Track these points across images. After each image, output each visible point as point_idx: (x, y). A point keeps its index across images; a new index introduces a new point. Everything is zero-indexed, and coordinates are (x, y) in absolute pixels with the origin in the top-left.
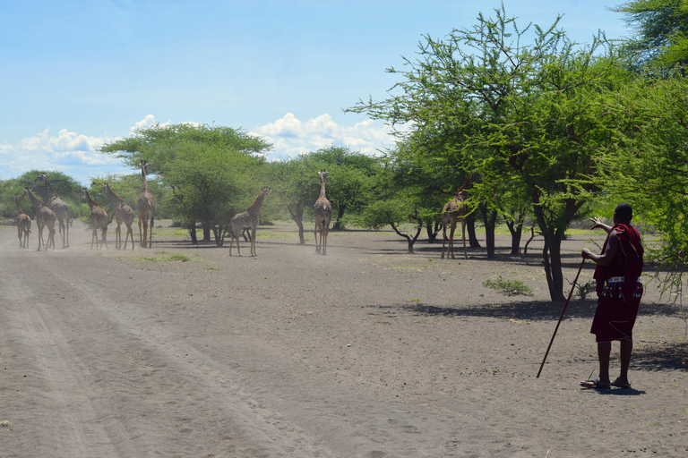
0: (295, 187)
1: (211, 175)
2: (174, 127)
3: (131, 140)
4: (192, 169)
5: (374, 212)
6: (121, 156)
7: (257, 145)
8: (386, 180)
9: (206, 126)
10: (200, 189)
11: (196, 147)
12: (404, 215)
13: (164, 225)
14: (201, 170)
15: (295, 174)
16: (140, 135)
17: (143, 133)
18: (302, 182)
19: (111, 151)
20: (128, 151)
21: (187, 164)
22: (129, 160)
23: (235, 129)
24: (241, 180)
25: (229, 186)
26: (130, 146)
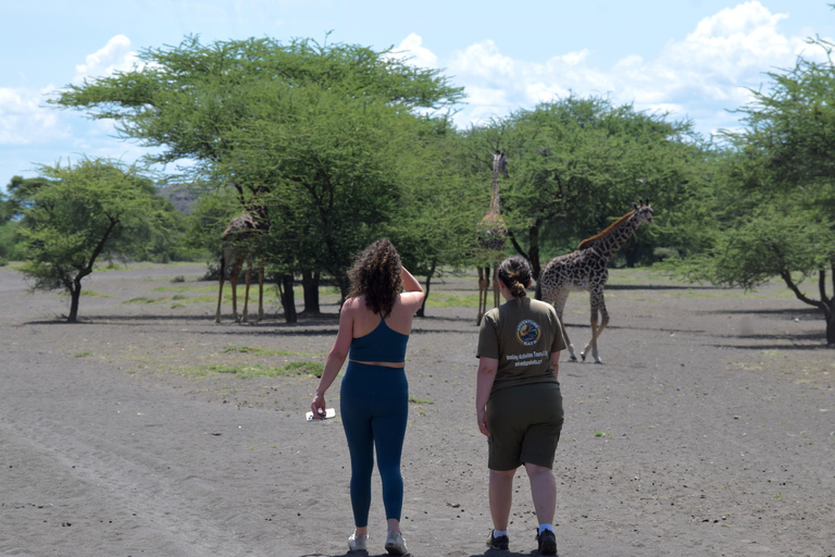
0: (530, 186)
1: (341, 158)
2: (236, 46)
3: (134, 76)
4: (295, 145)
5: (744, 246)
6: (108, 115)
7: (426, 89)
8: (751, 168)
9: (310, 44)
10: (312, 190)
11: (294, 91)
12: (818, 252)
13: (187, 276)
14: (315, 147)
15: (528, 156)
16: (154, 65)
17: (161, 59)
18: (547, 173)
19: (85, 103)
20: (125, 103)
21: (282, 132)
22: (132, 125)
23: (376, 49)
24: (408, 170)
25: (382, 185)
26: (131, 92)
